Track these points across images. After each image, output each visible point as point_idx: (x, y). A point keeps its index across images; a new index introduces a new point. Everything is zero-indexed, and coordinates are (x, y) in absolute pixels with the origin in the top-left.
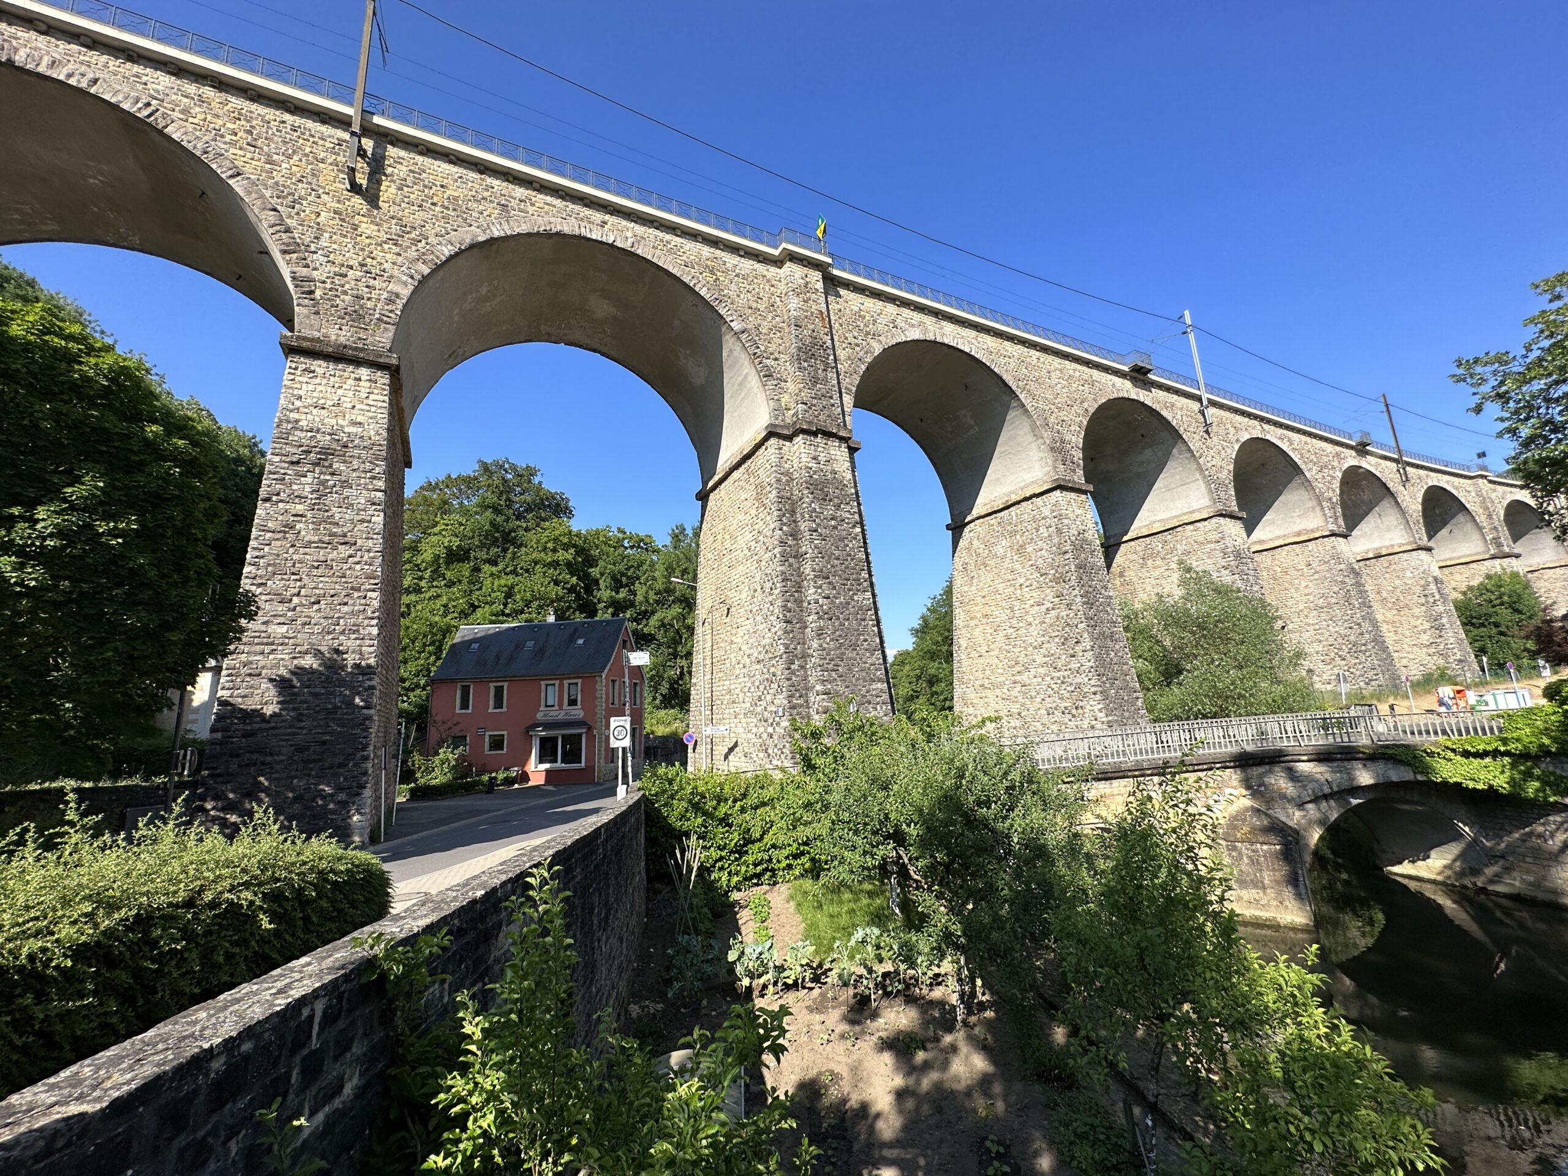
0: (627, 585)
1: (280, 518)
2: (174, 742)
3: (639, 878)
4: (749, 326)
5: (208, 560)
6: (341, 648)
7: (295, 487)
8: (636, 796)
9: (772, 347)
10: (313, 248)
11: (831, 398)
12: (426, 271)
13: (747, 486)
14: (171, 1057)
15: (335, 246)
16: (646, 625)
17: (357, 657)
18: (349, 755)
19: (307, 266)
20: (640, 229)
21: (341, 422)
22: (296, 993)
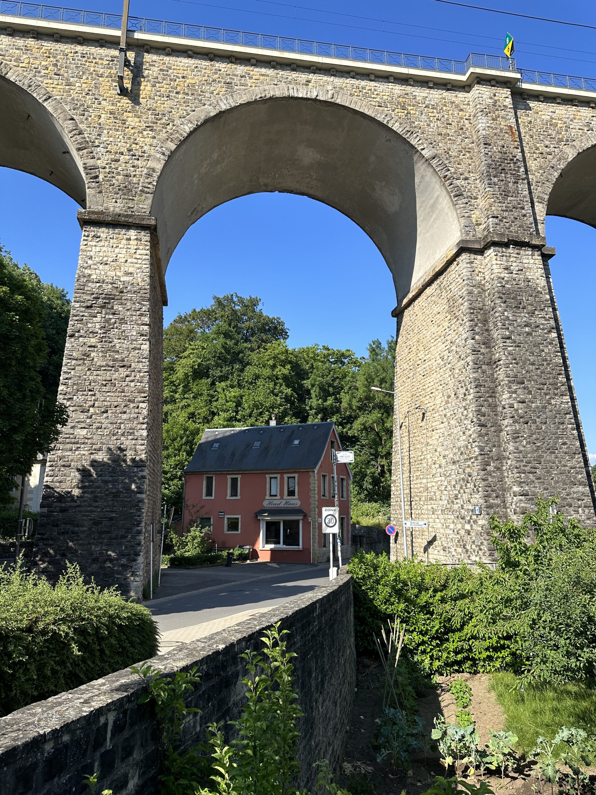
0: (333, 394)
1: (81, 349)
2: (19, 513)
3: (350, 651)
4: (440, 152)
5: (37, 382)
6: (122, 446)
7: (90, 325)
8: (346, 578)
9: (462, 168)
10: (97, 144)
11: (523, 208)
12: (173, 146)
13: (440, 301)
14: (21, 736)
15: (111, 139)
16: (351, 428)
17: (133, 453)
18: (128, 529)
19: (93, 158)
20: (338, 81)
21: (118, 274)
22: (96, 704)
